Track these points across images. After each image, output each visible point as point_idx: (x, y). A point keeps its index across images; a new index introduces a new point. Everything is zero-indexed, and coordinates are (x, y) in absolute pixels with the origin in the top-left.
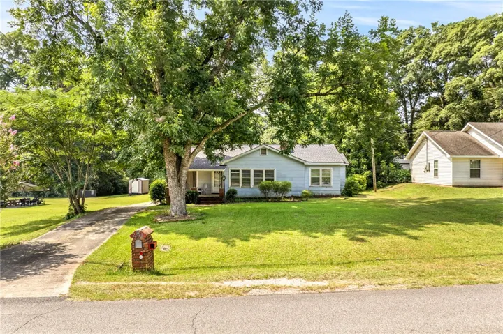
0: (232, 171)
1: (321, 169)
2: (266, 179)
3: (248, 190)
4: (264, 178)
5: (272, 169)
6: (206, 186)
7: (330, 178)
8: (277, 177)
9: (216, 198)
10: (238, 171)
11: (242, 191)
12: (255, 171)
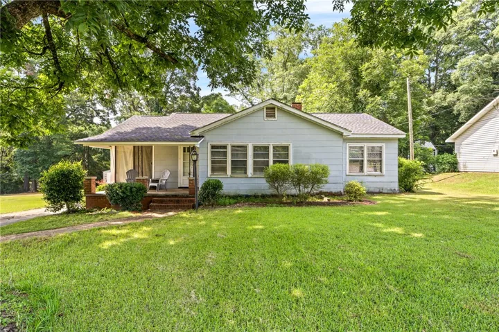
0: (213, 147)
1: (366, 145)
2: (275, 162)
3: (243, 181)
4: (271, 159)
5: (284, 144)
6: (167, 175)
7: (381, 161)
8: (295, 158)
9: (183, 196)
10: (225, 147)
11: (231, 184)
12: (255, 148)
